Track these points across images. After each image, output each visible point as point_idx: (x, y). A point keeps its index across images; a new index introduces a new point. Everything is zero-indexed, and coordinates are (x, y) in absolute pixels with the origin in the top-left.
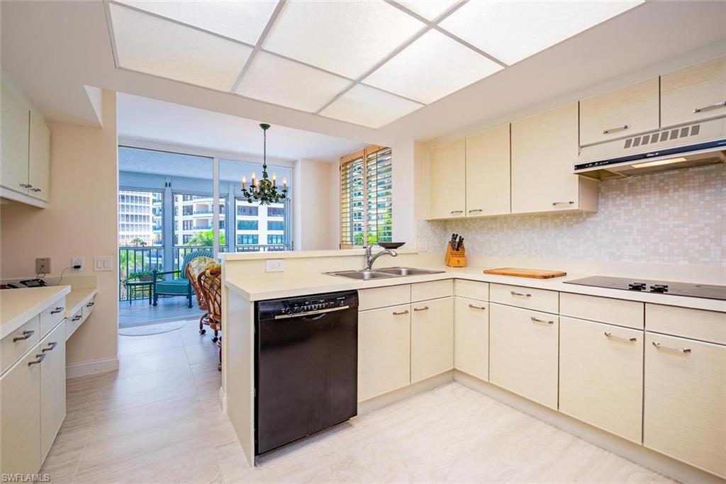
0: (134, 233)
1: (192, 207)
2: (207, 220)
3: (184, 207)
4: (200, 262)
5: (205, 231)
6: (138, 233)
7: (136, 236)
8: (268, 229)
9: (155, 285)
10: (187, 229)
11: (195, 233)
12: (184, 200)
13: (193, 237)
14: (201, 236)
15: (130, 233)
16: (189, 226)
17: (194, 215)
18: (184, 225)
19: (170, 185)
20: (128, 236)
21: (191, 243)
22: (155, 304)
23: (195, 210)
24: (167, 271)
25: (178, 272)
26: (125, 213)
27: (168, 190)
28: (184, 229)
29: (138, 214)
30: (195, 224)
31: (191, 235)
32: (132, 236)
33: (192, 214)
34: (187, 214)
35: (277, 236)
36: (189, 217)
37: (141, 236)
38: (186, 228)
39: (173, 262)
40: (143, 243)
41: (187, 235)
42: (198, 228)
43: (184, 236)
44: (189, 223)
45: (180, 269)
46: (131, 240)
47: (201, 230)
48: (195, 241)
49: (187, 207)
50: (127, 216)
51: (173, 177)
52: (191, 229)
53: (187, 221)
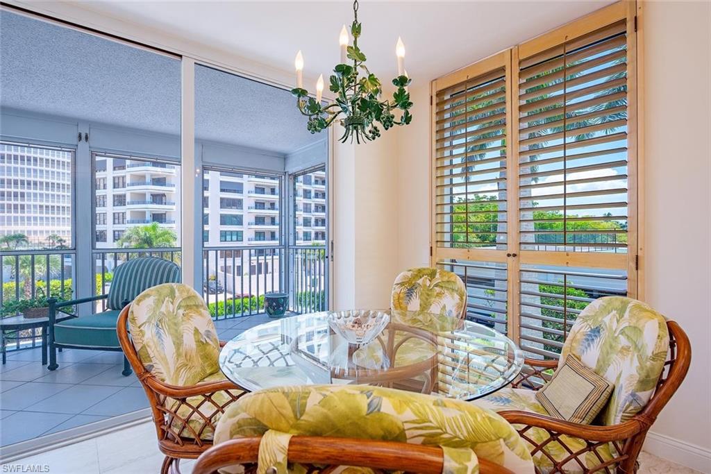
0: (50, 228)
1: (125, 196)
2: (145, 212)
3: (114, 196)
4: (159, 302)
5: (141, 225)
6: (56, 228)
7: (53, 231)
8: (221, 224)
9: (52, 329)
10: (119, 223)
11: (128, 228)
12: (114, 187)
13: (127, 234)
14: (137, 233)
15: (44, 228)
16: (121, 220)
17: (128, 206)
18: (114, 219)
19: (87, 138)
20: (41, 232)
21: (123, 241)
22: (53, 367)
23: (128, 199)
24: (80, 298)
25: (104, 297)
26: (38, 203)
27: (83, 146)
28: (114, 223)
29: (56, 204)
30: (128, 217)
31: (123, 231)
32: (47, 232)
33: (125, 205)
34: (117, 205)
35: (231, 232)
36: (120, 209)
37: (58, 231)
38: (117, 221)
39: (93, 264)
40: (61, 240)
41: (118, 231)
42: (133, 222)
43: (114, 232)
44: (121, 215)
45: (107, 292)
46: (45, 236)
47: (137, 225)
48: (129, 238)
49: (120, 196)
50: (41, 207)
51: (92, 124)
52: (123, 223)
53: (119, 213)
